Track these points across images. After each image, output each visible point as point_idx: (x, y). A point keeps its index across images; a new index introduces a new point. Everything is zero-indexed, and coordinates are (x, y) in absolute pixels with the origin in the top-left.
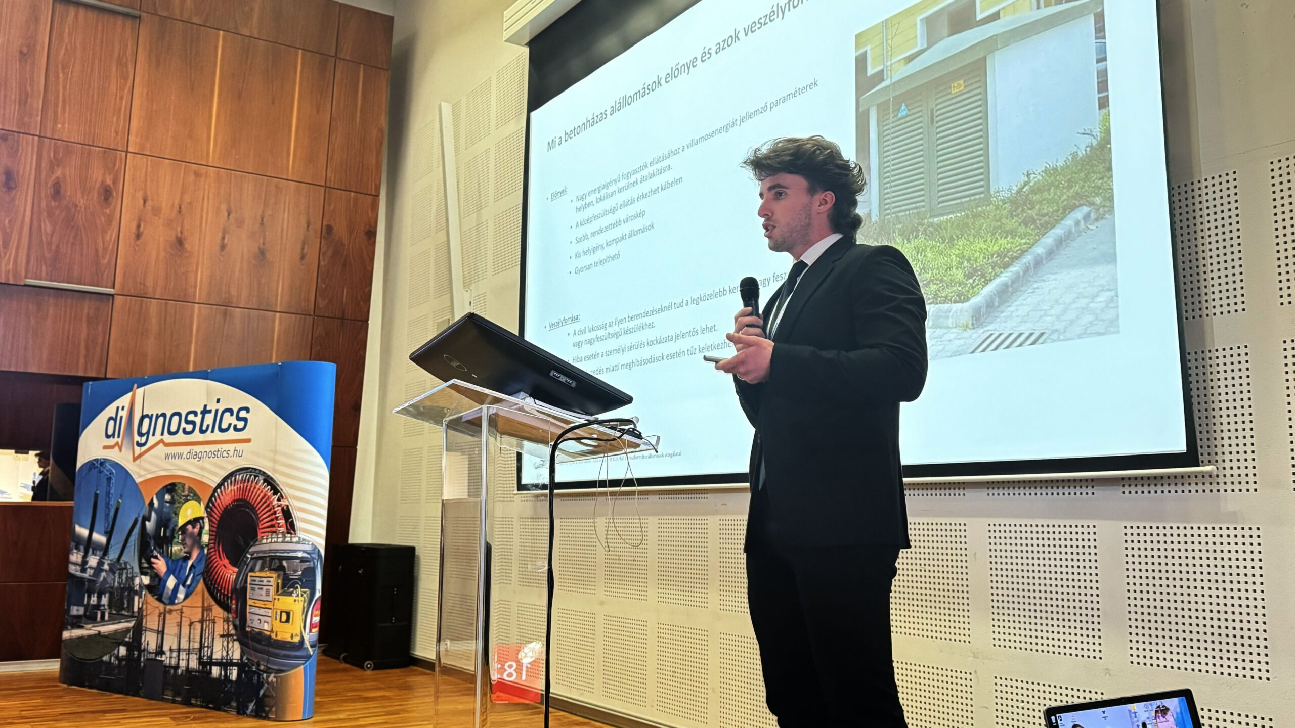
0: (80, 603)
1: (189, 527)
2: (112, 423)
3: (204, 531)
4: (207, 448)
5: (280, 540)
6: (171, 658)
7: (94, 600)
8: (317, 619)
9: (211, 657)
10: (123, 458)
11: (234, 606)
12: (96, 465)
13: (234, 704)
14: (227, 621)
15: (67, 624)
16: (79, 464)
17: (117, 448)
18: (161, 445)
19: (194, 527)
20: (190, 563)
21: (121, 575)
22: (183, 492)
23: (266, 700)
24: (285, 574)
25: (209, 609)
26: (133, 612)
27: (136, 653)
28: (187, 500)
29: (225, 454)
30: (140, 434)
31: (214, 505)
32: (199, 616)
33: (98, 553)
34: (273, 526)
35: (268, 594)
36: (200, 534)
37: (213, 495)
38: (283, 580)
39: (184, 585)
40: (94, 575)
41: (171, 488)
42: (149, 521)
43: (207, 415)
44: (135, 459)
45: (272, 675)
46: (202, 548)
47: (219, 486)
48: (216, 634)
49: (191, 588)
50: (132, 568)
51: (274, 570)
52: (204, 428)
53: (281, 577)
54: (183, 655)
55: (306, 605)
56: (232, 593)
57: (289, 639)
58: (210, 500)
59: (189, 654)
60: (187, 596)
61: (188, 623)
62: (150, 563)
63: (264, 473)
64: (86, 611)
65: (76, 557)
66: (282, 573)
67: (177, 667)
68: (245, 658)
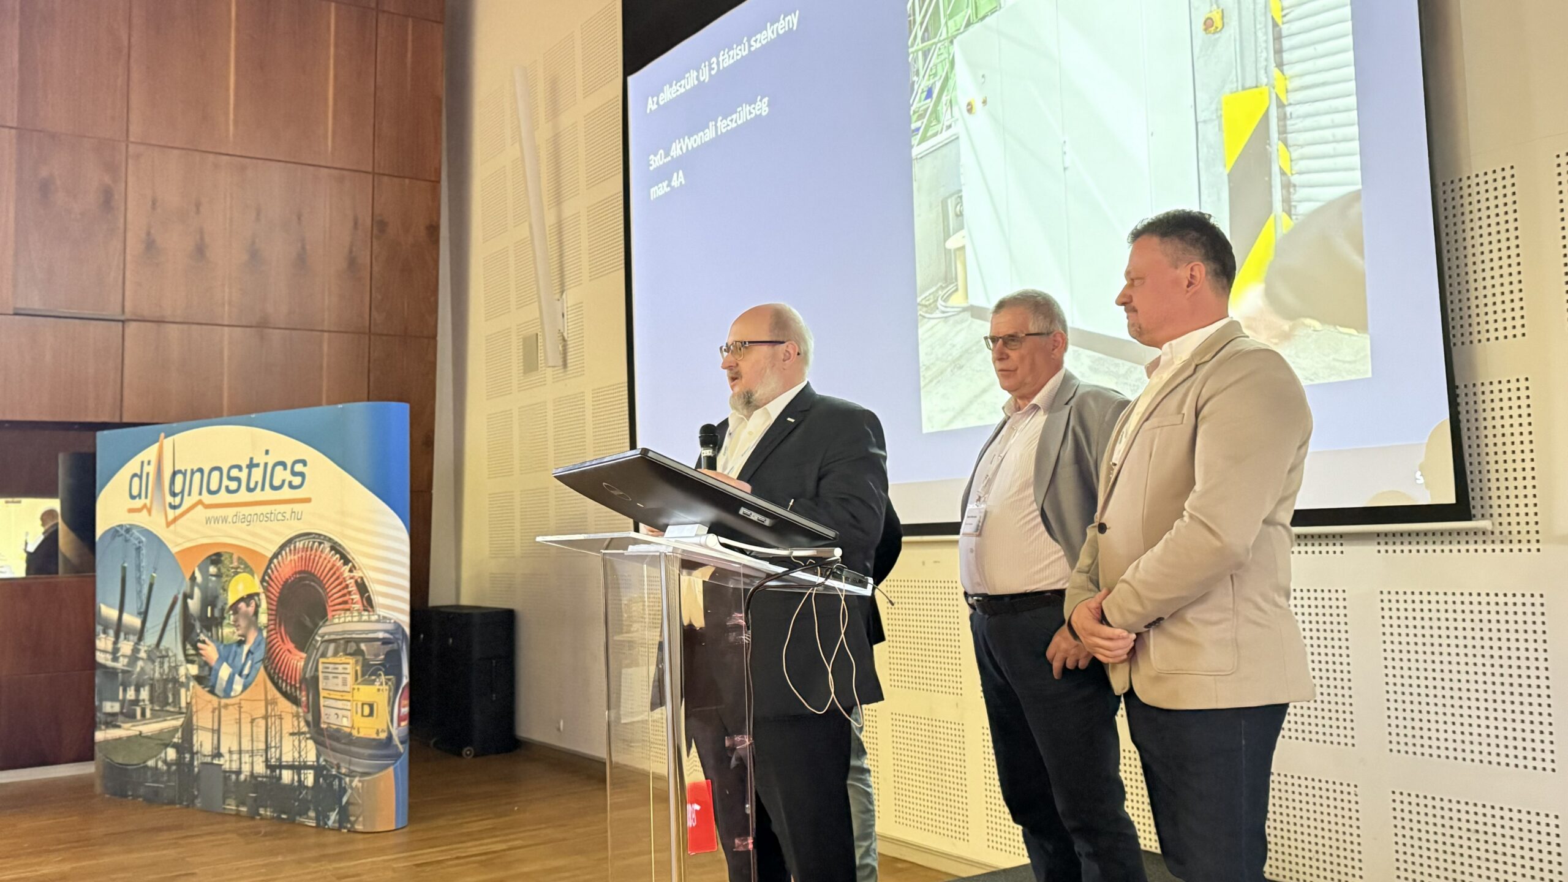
0: (114, 699)
1: (242, 605)
2: (136, 480)
3: (261, 610)
4: (259, 509)
5: (355, 619)
6: (231, 761)
7: (131, 694)
8: (405, 710)
9: (280, 759)
10: (154, 522)
11: (304, 699)
12: (119, 533)
13: (312, 814)
14: (297, 716)
15: (100, 723)
16: (99, 531)
17: (145, 512)
18: (200, 507)
19: (248, 605)
20: (246, 648)
21: (162, 664)
22: (232, 563)
23: (351, 808)
24: (364, 659)
25: (274, 702)
26: (180, 708)
27: (188, 756)
28: (236, 573)
29: (280, 517)
30: (174, 494)
31: (270, 578)
32: (263, 712)
33: (132, 637)
34: (345, 602)
35: (345, 684)
36: (256, 613)
37: (268, 567)
38: (363, 666)
39: (240, 675)
40: (128, 665)
41: (216, 559)
42: (192, 597)
43: (254, 470)
44: (168, 524)
45: (357, 779)
46: (260, 630)
47: (276, 556)
48: (284, 732)
49: (250, 678)
50: (175, 655)
51: (350, 654)
52: (252, 485)
53: (360, 663)
54: (246, 758)
55: (391, 694)
56: (301, 683)
57: (374, 736)
58: (266, 572)
59: (252, 756)
60: (245, 687)
61: (249, 720)
62: (196, 649)
63: (330, 540)
64: (122, 707)
65: (104, 642)
66: (360, 658)
67: (239, 772)
68: (321, 759)
